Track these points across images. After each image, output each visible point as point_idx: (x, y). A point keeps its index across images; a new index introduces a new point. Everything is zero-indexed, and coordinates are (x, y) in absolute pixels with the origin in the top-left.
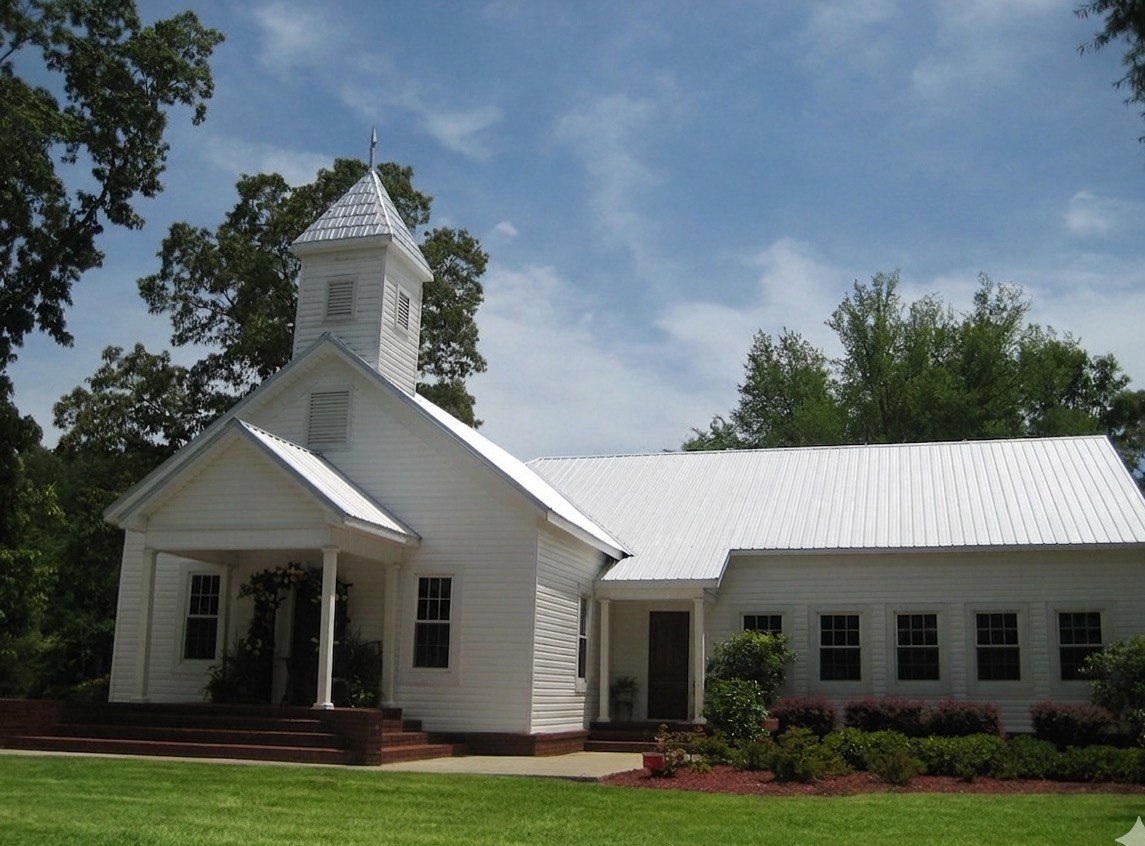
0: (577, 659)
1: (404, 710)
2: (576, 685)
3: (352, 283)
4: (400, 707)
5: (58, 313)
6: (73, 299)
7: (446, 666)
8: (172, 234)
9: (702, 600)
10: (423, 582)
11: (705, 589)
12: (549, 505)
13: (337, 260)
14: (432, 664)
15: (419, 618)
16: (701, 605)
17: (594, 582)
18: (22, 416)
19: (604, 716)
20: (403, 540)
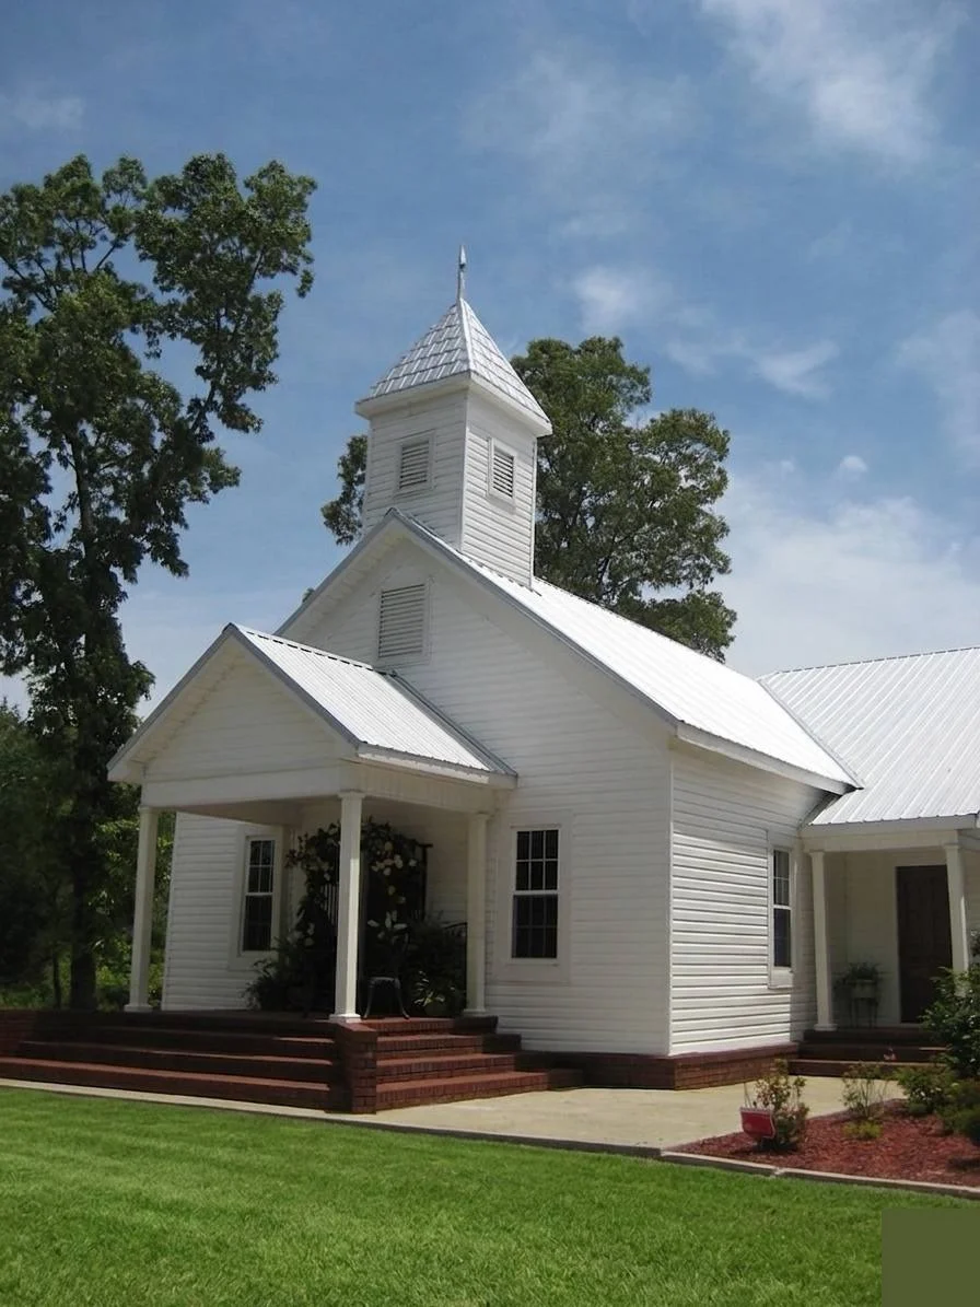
0: (770, 940)
1: (500, 1021)
2: (770, 979)
3: (427, 442)
4: (495, 1014)
5: (172, 539)
6: (188, 522)
7: (555, 956)
8: (352, 451)
9: (957, 847)
10: (523, 837)
11: (960, 831)
12: (680, 715)
13: (411, 415)
14: (536, 954)
15: (519, 887)
16: (956, 853)
17: (799, 827)
18: (132, 661)
19: (825, 1023)
20: (484, 779)
